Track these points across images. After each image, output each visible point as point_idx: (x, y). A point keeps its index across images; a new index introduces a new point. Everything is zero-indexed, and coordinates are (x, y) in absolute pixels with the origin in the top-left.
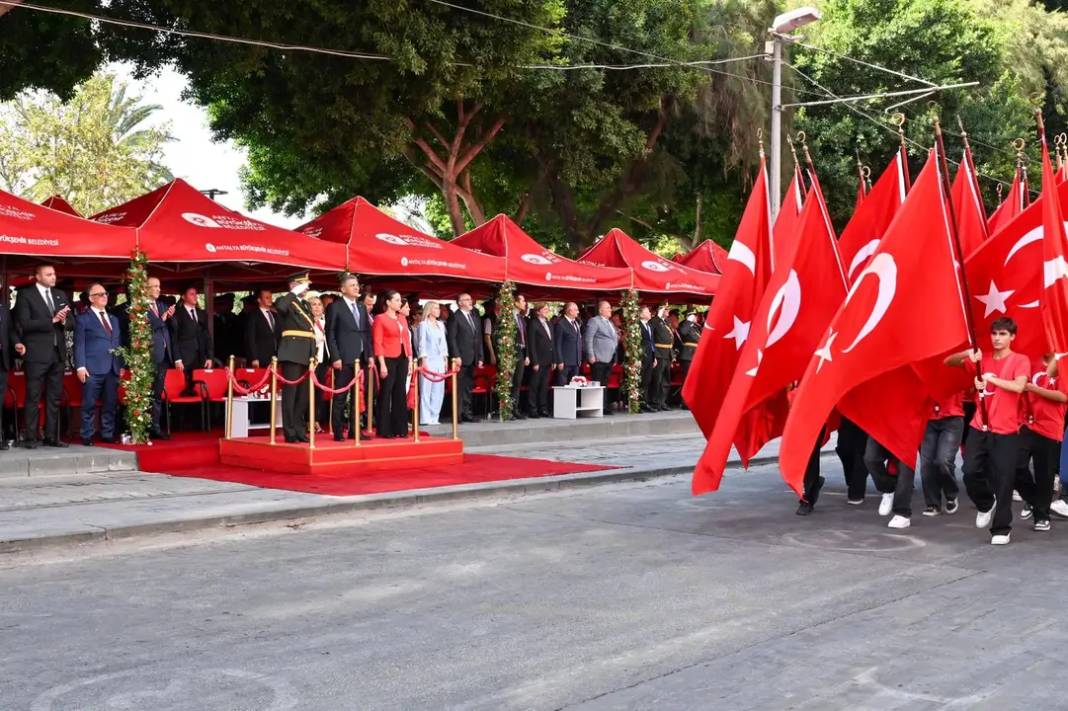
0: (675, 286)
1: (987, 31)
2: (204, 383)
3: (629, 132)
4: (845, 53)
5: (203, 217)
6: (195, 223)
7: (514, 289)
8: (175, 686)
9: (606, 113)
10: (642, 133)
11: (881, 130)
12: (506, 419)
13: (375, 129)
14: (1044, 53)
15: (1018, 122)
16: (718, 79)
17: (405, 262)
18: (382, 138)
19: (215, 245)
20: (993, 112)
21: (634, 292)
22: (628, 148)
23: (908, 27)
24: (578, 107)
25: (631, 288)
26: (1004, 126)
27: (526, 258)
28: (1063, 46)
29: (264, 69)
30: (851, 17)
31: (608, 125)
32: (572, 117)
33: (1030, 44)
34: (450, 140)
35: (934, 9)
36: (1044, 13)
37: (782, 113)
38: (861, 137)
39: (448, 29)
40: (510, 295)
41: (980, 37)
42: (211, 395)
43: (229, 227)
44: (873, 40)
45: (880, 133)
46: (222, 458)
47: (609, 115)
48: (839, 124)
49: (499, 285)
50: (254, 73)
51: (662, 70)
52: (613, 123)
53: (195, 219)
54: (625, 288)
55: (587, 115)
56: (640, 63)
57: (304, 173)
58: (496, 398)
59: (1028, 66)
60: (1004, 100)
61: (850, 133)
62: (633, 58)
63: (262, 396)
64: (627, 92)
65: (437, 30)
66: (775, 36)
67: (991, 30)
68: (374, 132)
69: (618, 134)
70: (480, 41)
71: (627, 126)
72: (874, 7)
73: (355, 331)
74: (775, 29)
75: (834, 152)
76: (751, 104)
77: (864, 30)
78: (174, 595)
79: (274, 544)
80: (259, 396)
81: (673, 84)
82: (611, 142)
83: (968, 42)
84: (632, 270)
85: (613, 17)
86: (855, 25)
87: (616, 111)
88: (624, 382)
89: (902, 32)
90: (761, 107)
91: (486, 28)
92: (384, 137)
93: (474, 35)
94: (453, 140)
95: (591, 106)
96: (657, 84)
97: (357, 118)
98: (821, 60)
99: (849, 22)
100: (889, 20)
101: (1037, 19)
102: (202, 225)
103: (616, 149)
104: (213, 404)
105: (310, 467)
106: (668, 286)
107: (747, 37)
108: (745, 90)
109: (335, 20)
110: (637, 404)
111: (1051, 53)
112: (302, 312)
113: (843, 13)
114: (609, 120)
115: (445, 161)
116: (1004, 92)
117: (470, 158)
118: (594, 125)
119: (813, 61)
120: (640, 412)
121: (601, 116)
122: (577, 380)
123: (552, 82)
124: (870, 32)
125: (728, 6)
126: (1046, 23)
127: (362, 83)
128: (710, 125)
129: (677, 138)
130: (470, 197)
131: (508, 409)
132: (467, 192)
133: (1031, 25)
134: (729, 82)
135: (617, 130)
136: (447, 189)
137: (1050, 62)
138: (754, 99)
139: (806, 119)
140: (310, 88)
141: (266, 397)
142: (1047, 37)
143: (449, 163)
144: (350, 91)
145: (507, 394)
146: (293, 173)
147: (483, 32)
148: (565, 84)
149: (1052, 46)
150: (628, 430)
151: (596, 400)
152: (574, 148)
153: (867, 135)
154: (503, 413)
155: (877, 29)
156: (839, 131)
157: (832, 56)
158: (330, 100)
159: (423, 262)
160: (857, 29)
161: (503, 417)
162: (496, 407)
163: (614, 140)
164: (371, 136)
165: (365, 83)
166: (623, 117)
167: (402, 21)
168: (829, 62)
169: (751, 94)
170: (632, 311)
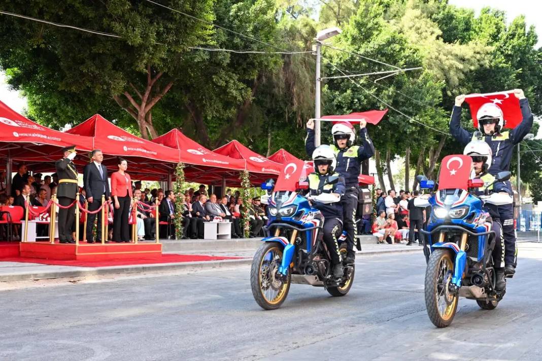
0: (267, 170)
1: (416, 50)
2: (9, 213)
3: (242, 88)
4: (347, 57)
5: (9, 120)
6: (5, 123)
7: (184, 167)
8: (27, 349)
9: (231, 78)
10: (249, 89)
11: (366, 97)
12: (180, 238)
13: (107, 79)
14: (444, 63)
15: (433, 94)
16: (287, 64)
17: (125, 148)
18: (110, 84)
19: (19, 133)
20: (420, 90)
21: (247, 172)
22: (242, 97)
23: (379, 45)
24: (216, 74)
25: (245, 170)
26: (426, 96)
27: (190, 151)
28: (452, 60)
29: (44, 43)
30: (350, 40)
31: (232, 85)
32: (213, 79)
33: (437, 58)
34: (143, 94)
35: (392, 37)
36: (443, 43)
37: (321, 82)
38: (356, 100)
39: (151, 23)
40: (182, 170)
41: (414, 53)
42: (12, 220)
43: (24, 127)
44: (362, 51)
45: (365, 99)
46: (21, 253)
47: (232, 79)
48: (345, 93)
49: (176, 165)
50: (38, 46)
51: (260, 55)
52: (234, 83)
53: (5, 121)
54: (242, 170)
55: (221, 78)
56: (249, 51)
57: (61, 108)
58: (174, 226)
59: (436, 69)
60: (425, 84)
61: (350, 98)
62: (246, 47)
63: (44, 220)
64: (241, 67)
65: (145, 22)
66: (317, 42)
67: (418, 50)
68: (107, 80)
69: (237, 89)
70: (168, 31)
71: (241, 85)
72: (362, 35)
73: (100, 181)
74: (317, 38)
75: (342, 108)
76: (304, 79)
77: (357, 47)
78: (11, 310)
79: (64, 289)
80: (42, 220)
81: (266, 64)
82: (233, 94)
83: (407, 55)
84: (246, 160)
85: (235, 26)
86: (352, 44)
87: (236, 77)
88: (241, 221)
89: (377, 47)
90: (308, 81)
91: (171, 24)
92: (112, 83)
93: (165, 27)
94: (144, 94)
95: (223, 73)
96: (257, 64)
97: (97, 72)
98: (336, 60)
99: (349, 42)
100: (369, 42)
101: (440, 46)
102: (9, 124)
103: (236, 98)
104: (14, 225)
105: (76, 255)
106: (263, 170)
107: (301, 44)
108: (300, 71)
109: (88, 15)
110: (248, 233)
111: (447, 63)
112: (71, 169)
113: (346, 39)
114: (232, 82)
115: (140, 105)
116: (425, 82)
117: (153, 104)
118: (224, 84)
119: (331, 62)
120: (250, 237)
121: (228, 79)
122: (217, 219)
123: (202, 58)
124: (360, 47)
125: (290, 29)
126: (444, 48)
127: (101, 52)
128: (282, 89)
129: (261, 99)
130: (152, 127)
131: (180, 233)
132: (150, 124)
133: (437, 49)
134: (292, 66)
135: (236, 87)
136: (140, 120)
137: (446, 67)
138: (305, 76)
139: (328, 91)
140: (71, 55)
141: (46, 220)
142: (444, 55)
143: (142, 106)
144: (94, 57)
145: (180, 225)
146: (53, 110)
147: (170, 26)
148: (209, 60)
149: (447, 59)
150: (245, 245)
151: (227, 229)
152: (211, 99)
153: (359, 100)
154: (178, 235)
155: (363, 46)
156: (344, 98)
157: (341, 59)
158: (83, 62)
159: (135, 149)
160: (353, 46)
161: (178, 237)
162: (174, 232)
163: (235, 93)
164: (105, 83)
165: (103, 52)
166: (239, 80)
167: (127, 16)
168: (339, 62)
169: (303, 73)
170: (246, 183)
